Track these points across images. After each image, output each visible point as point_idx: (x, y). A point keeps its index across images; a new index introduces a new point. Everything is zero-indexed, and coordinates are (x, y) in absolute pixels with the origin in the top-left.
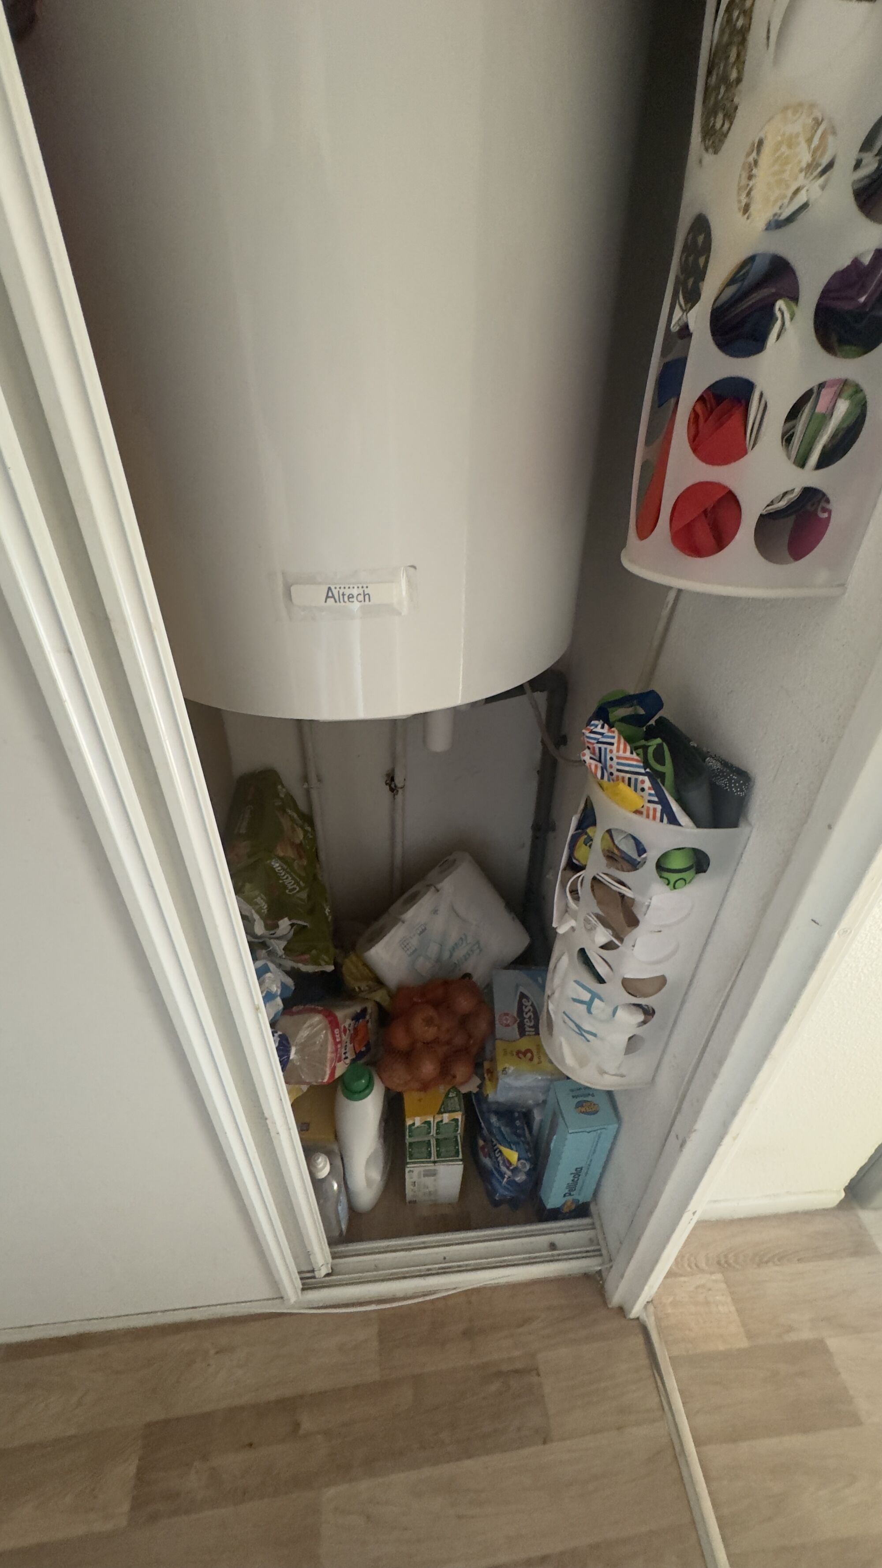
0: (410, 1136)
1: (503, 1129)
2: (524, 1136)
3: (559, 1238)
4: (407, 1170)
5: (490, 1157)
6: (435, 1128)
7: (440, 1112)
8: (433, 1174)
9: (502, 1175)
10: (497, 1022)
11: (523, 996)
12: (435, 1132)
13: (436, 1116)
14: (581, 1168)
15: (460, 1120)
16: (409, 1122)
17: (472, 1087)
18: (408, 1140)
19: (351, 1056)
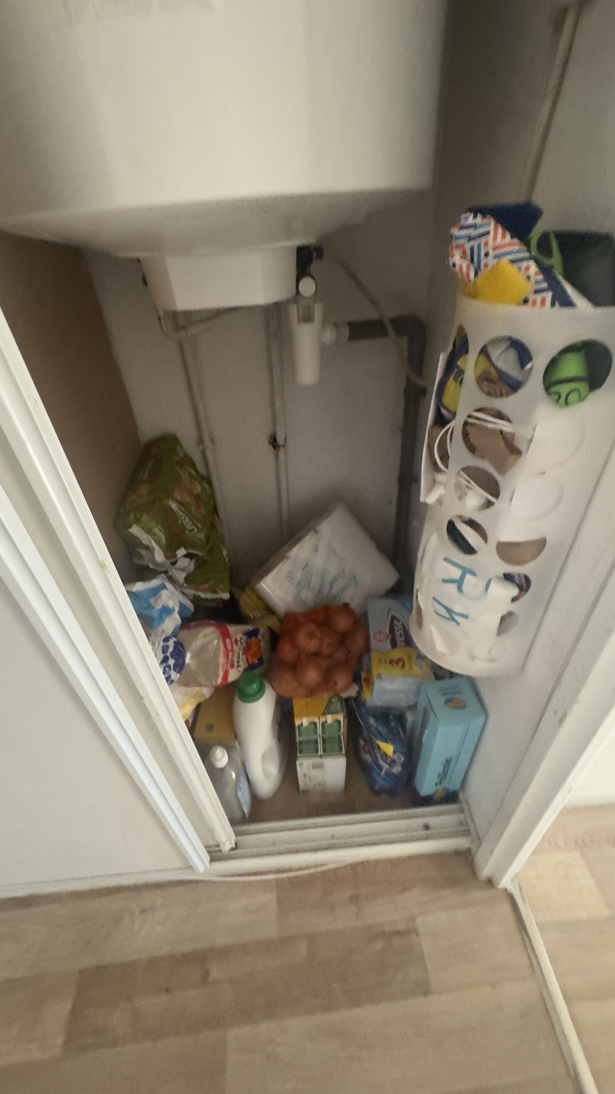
0: (299, 736)
1: (380, 729)
2: (399, 734)
3: (432, 821)
4: (298, 763)
5: (370, 754)
6: (321, 728)
7: (324, 714)
8: (320, 767)
9: (380, 768)
10: (372, 638)
11: (393, 618)
12: (321, 732)
13: (321, 718)
14: (451, 759)
15: (342, 721)
16: (297, 723)
17: (352, 692)
18: (298, 739)
19: (243, 665)
